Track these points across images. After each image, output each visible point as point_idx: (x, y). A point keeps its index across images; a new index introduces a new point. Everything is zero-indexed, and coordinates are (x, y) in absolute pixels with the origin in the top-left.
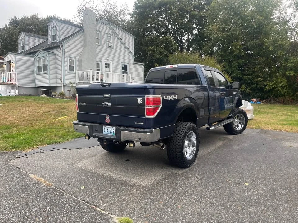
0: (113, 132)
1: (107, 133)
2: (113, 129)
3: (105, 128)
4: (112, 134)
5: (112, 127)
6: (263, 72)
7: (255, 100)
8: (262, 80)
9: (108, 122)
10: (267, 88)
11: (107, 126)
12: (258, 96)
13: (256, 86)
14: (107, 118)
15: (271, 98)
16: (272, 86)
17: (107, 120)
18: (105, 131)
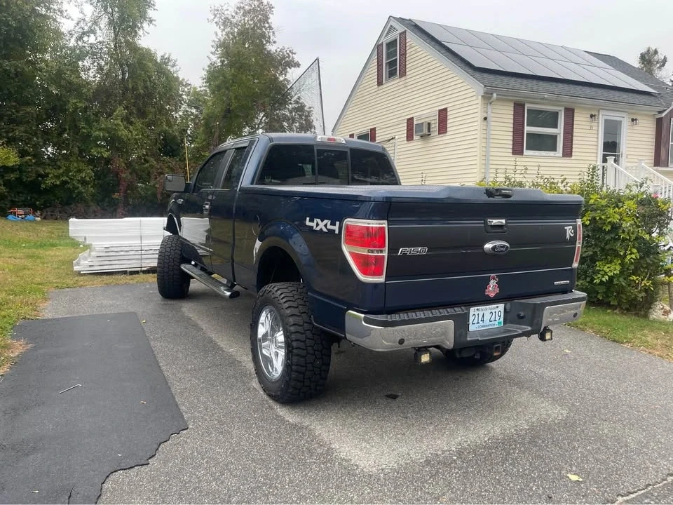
0: (497, 318)
1: (482, 326)
2: (497, 310)
3: (476, 313)
4: (497, 323)
5: (495, 306)
6: (33, 143)
7: (20, 211)
8: (33, 161)
9: (492, 295)
10: (49, 182)
11: (484, 307)
12: (22, 201)
13: (18, 176)
14: (493, 283)
15: (55, 206)
16: (58, 177)
17: (492, 288)
18: (476, 321)
